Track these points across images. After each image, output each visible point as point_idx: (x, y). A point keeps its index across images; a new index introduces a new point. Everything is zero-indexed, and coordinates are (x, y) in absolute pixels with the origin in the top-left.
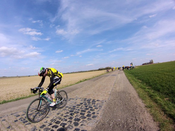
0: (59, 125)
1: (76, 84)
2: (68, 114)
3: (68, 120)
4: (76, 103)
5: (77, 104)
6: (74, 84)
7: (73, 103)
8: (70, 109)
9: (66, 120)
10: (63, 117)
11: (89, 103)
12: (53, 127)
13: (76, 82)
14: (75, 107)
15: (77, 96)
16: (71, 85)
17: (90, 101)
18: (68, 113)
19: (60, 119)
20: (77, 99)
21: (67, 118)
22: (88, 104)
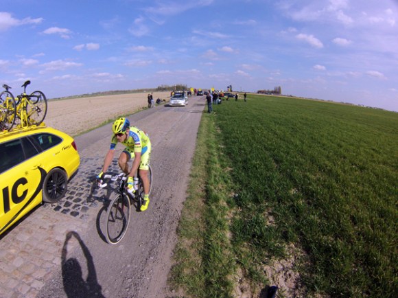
0: (74, 195)
1: (100, 126)
2: (85, 182)
3: (85, 189)
4: (95, 165)
5: (97, 166)
6: (97, 128)
7: (91, 166)
8: (87, 175)
9: (82, 189)
10: (78, 186)
11: (115, 165)
12: (67, 198)
13: (101, 123)
14: (94, 171)
15: (98, 153)
16: (90, 130)
17: (116, 161)
18: (84, 180)
19: (75, 188)
20: (97, 159)
21: (84, 186)
22: (113, 166)
